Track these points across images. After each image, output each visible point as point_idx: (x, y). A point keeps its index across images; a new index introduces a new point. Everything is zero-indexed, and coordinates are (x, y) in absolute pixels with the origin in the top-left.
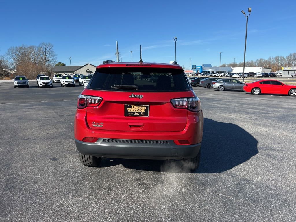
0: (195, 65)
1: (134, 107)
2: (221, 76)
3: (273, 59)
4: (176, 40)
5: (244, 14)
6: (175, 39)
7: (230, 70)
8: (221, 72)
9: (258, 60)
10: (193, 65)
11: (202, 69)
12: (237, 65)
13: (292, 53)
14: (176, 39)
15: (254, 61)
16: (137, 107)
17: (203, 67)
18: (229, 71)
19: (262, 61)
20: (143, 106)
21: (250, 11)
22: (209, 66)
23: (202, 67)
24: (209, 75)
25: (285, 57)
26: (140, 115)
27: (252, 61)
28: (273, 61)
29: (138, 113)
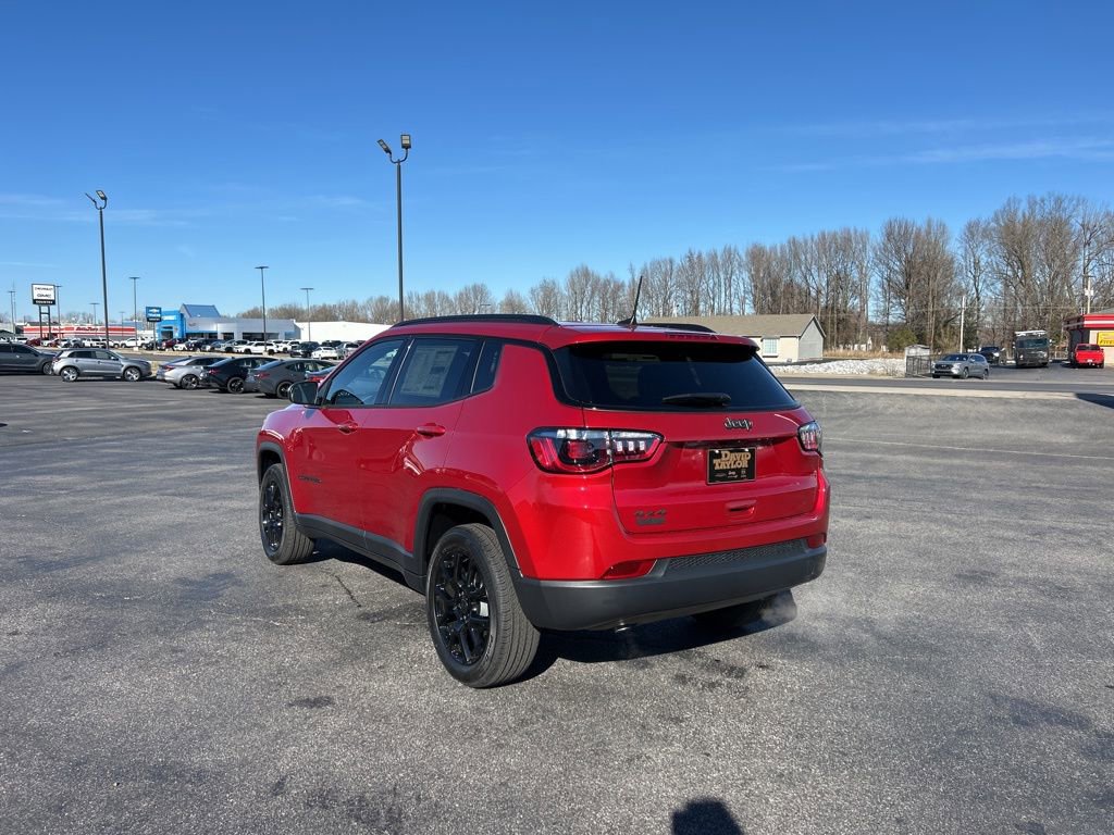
0: (160, 309)
1: (726, 455)
2: (271, 352)
3: (419, 300)
4: (101, 203)
5: (388, 151)
6: (98, 199)
7: (293, 331)
8: (260, 337)
9: (371, 299)
10: (148, 308)
11: (182, 325)
12: (303, 312)
13: (471, 285)
14: (105, 198)
15: (361, 301)
16: (733, 454)
17: (186, 316)
18: (288, 336)
19: (385, 304)
20: (743, 451)
21: (407, 147)
22: (211, 312)
23: (182, 315)
24: (222, 349)
25: (451, 297)
26: (739, 478)
27: (354, 304)
28: (418, 307)
29: (734, 473)
